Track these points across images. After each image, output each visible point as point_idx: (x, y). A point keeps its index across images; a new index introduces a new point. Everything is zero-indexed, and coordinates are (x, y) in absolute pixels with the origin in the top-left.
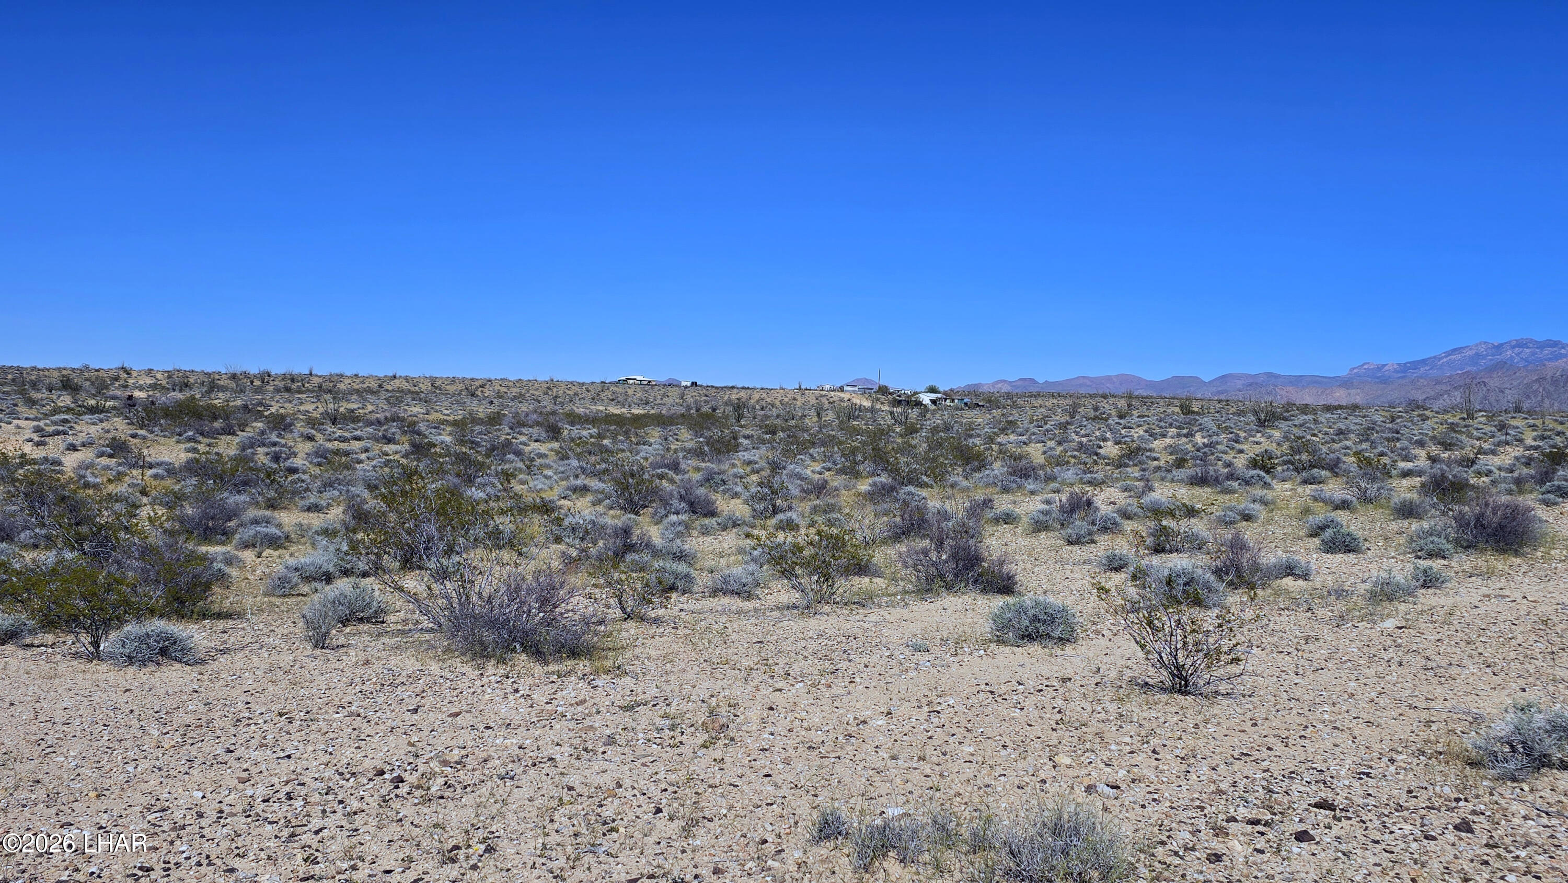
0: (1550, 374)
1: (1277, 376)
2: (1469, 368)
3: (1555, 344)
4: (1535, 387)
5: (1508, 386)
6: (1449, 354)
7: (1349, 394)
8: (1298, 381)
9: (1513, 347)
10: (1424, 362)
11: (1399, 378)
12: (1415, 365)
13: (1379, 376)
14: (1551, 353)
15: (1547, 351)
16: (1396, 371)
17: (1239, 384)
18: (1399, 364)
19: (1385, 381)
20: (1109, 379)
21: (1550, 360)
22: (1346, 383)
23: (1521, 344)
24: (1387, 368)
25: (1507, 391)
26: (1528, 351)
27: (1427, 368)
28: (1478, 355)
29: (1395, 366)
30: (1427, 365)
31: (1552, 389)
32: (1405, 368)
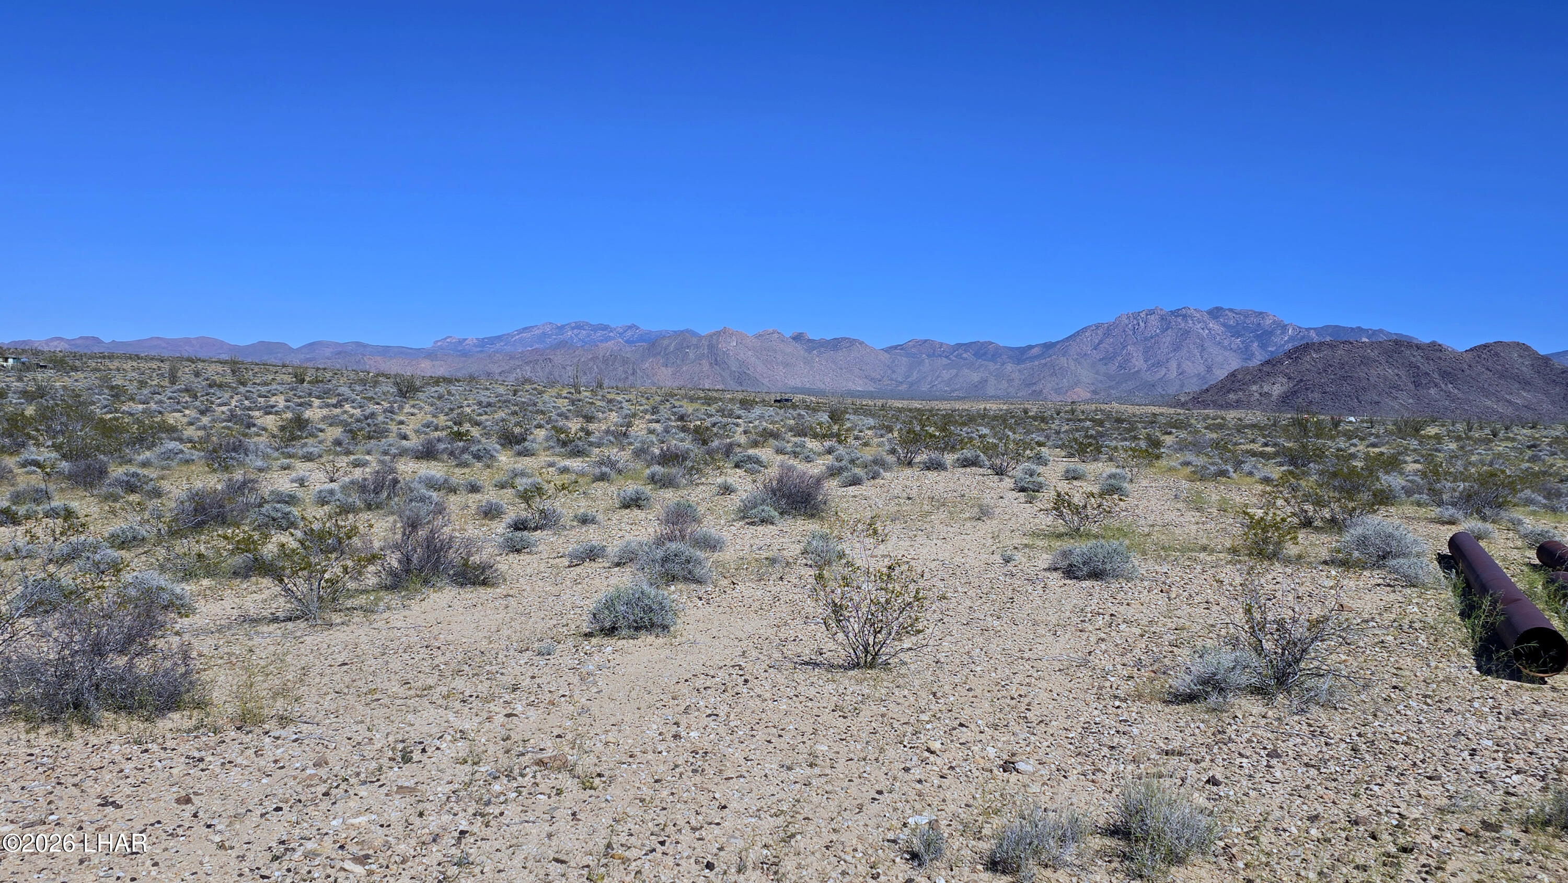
0: (601, 354)
1: (365, 346)
2: (537, 346)
3: (605, 328)
4: (591, 364)
5: (569, 363)
6: (520, 332)
7: (434, 366)
8: (385, 351)
9: (573, 329)
10: (499, 338)
11: (478, 352)
12: (493, 340)
13: (460, 350)
14: (602, 336)
15: (600, 333)
16: (475, 346)
17: (328, 352)
18: (477, 339)
19: (465, 354)
20: (187, 341)
21: (602, 341)
22: (430, 355)
23: (579, 326)
24: (467, 342)
25: (568, 368)
26: (584, 332)
27: (502, 344)
28: (545, 334)
29: (475, 341)
30: (502, 341)
31: (603, 367)
32: (483, 343)
